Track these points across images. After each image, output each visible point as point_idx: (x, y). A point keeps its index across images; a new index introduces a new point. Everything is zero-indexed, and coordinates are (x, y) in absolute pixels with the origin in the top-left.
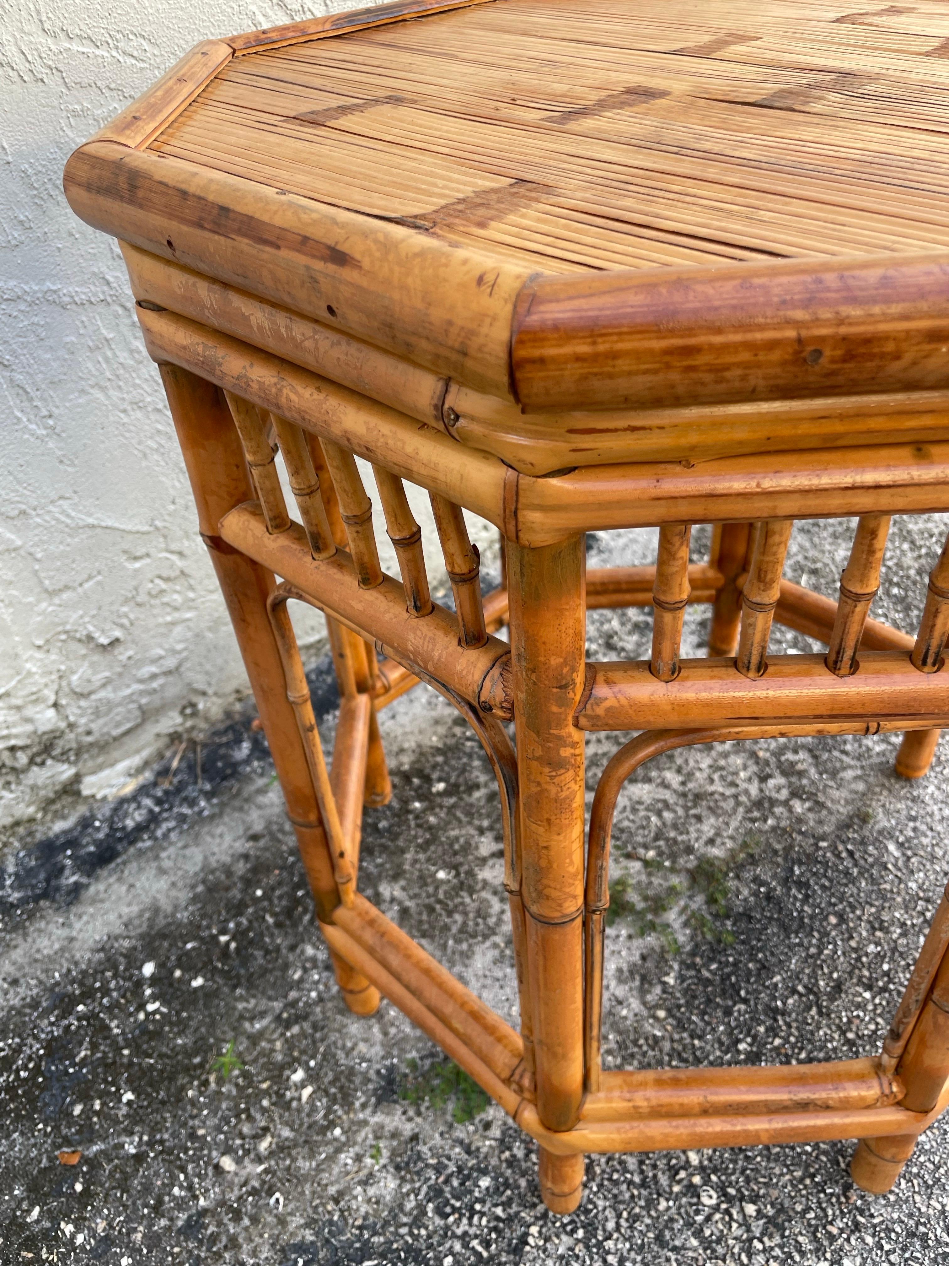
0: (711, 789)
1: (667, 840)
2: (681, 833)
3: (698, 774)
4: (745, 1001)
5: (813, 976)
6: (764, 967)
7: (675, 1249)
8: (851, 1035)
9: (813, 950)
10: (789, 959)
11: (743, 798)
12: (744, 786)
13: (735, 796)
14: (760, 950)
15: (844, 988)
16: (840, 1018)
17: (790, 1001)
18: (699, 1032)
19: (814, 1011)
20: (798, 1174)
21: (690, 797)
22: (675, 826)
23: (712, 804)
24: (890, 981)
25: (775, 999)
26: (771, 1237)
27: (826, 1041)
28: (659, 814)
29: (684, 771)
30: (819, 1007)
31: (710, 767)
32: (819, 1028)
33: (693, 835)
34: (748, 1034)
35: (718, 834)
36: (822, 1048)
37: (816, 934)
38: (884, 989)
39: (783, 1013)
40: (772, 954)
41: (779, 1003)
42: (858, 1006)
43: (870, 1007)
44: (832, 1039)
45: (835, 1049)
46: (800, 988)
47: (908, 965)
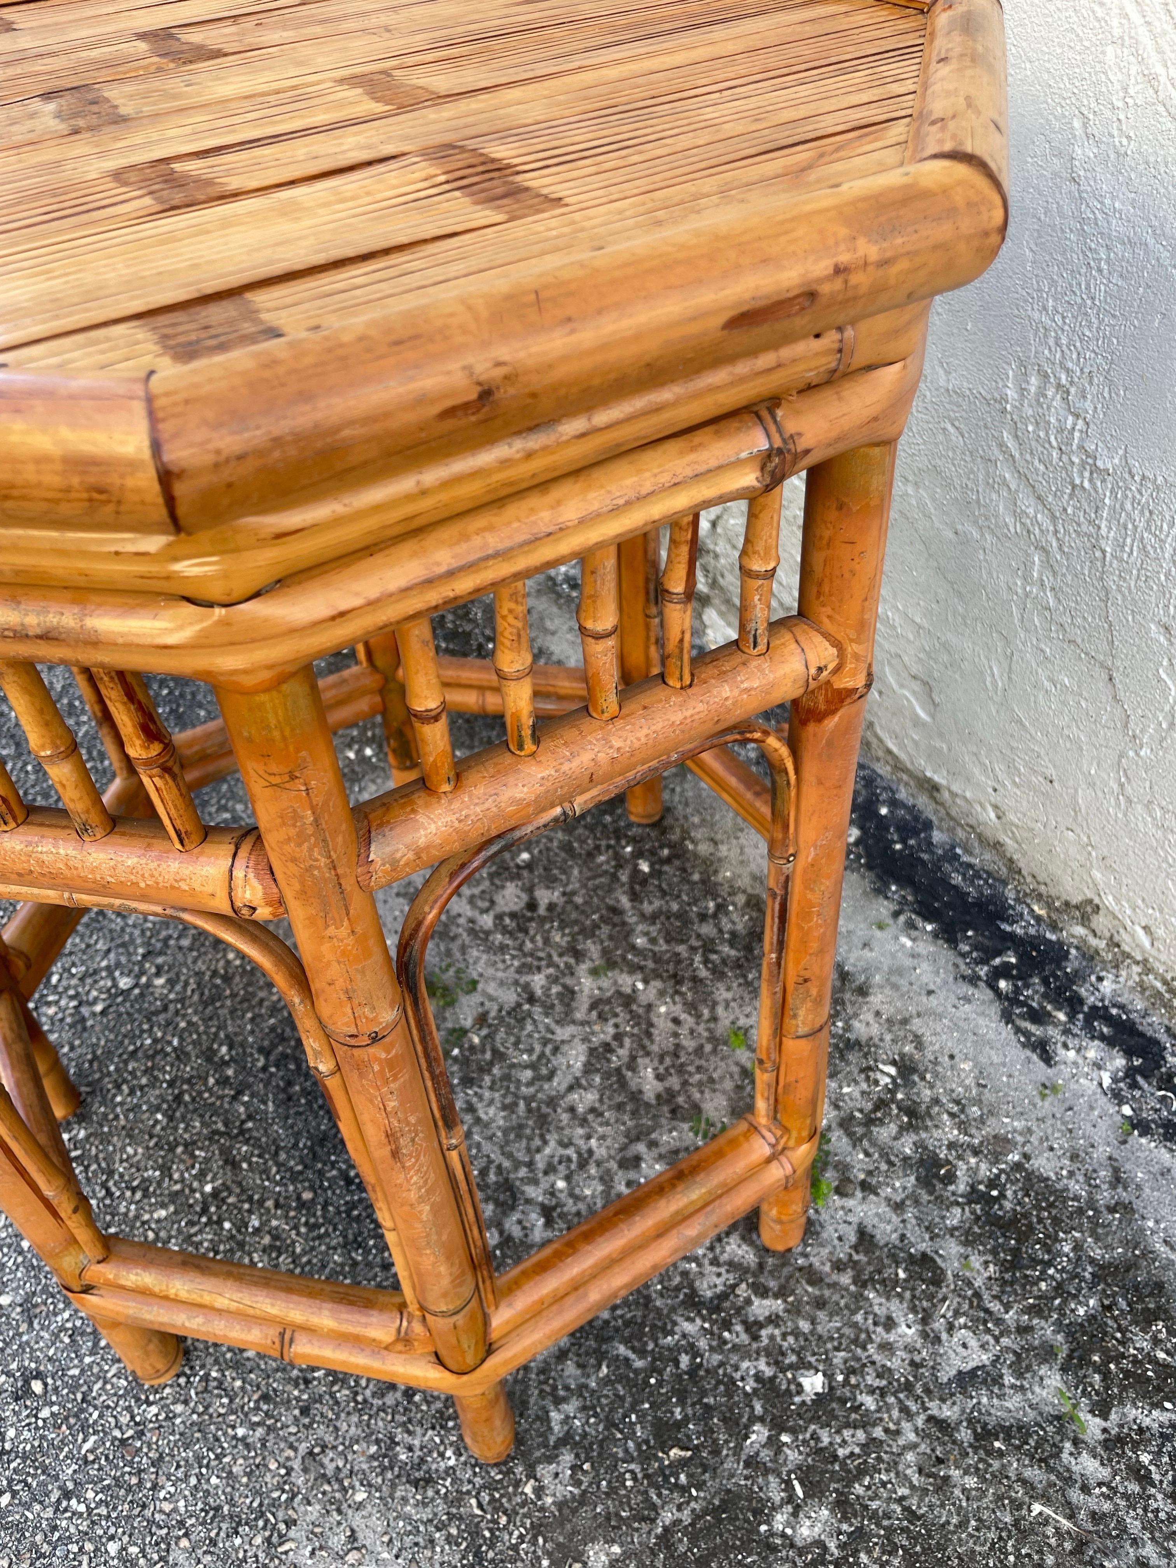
0: (552, 1139)
1: (491, 1064)
2: (493, 1082)
3: (580, 1131)
4: (264, 1069)
5: (257, 1144)
6: (289, 1099)
7: (109, 951)
8: (180, 1150)
9: (283, 1156)
10: (284, 1127)
11: (523, 1172)
12: (545, 1183)
13: (530, 1165)
14: (309, 1103)
15: (229, 1168)
16: (201, 1149)
17: (242, 1109)
18: (258, 1020)
19: (220, 1126)
20: (99, 1052)
21: (545, 1109)
22: (507, 1077)
23: (528, 1131)
24: (210, 1222)
25: (252, 1096)
26: (72, 1015)
27: (188, 1125)
28: (533, 1066)
29: (590, 1117)
30: (221, 1134)
31: (590, 1152)
32: (203, 1124)
33: (487, 1094)
34: (232, 1059)
35: (478, 1120)
36: (183, 1118)
37: (300, 1168)
38: (205, 1211)
39: (234, 1098)
40: (300, 1114)
41: (246, 1098)
42: (202, 1175)
43: (195, 1184)
44: (186, 1130)
45: (176, 1128)
46: (250, 1125)
47: (217, 1253)
